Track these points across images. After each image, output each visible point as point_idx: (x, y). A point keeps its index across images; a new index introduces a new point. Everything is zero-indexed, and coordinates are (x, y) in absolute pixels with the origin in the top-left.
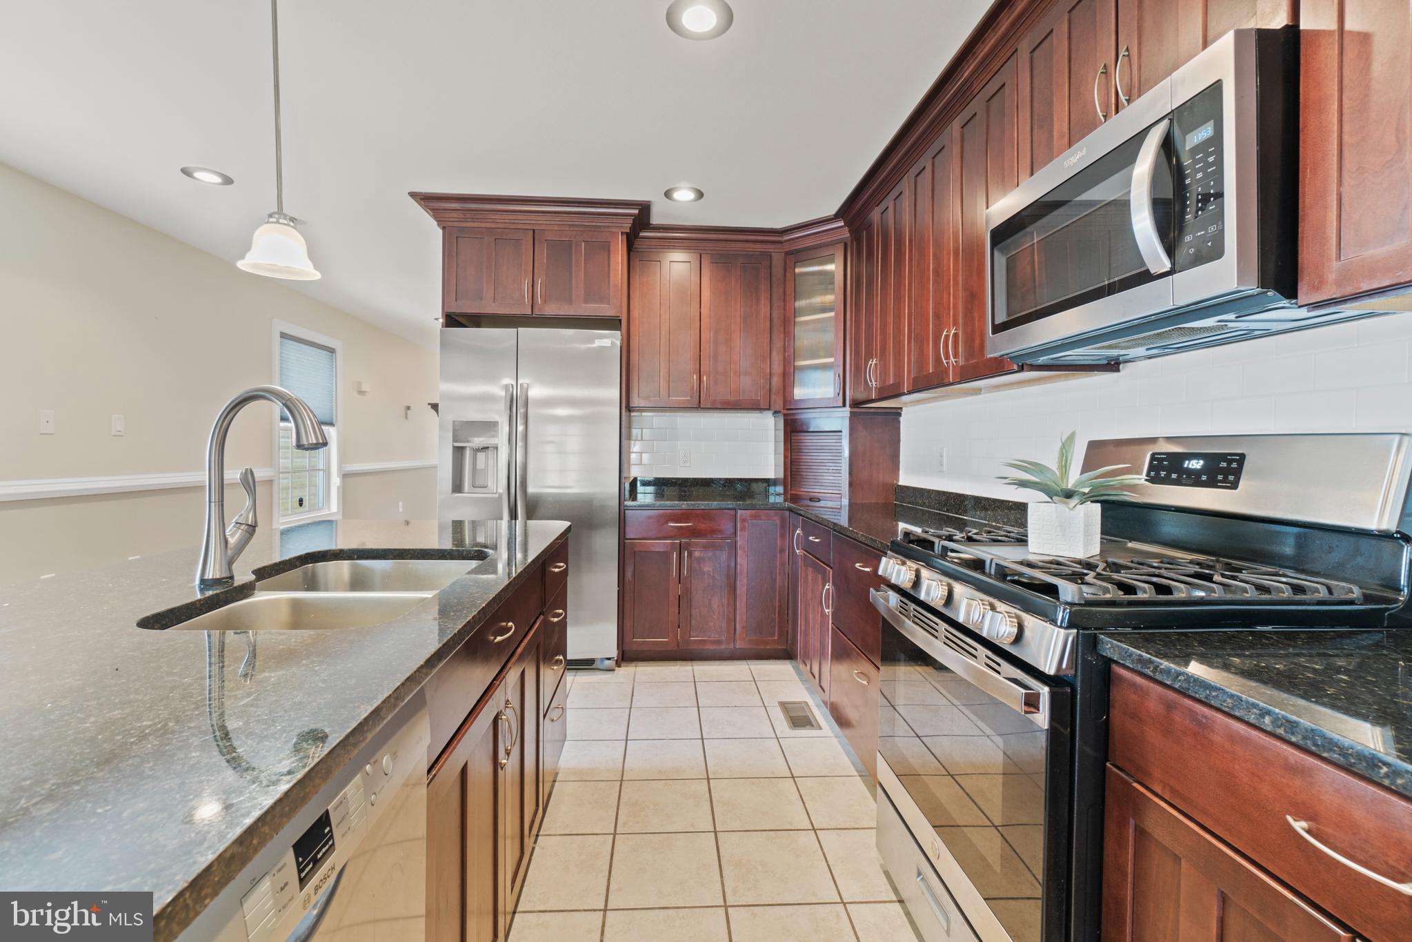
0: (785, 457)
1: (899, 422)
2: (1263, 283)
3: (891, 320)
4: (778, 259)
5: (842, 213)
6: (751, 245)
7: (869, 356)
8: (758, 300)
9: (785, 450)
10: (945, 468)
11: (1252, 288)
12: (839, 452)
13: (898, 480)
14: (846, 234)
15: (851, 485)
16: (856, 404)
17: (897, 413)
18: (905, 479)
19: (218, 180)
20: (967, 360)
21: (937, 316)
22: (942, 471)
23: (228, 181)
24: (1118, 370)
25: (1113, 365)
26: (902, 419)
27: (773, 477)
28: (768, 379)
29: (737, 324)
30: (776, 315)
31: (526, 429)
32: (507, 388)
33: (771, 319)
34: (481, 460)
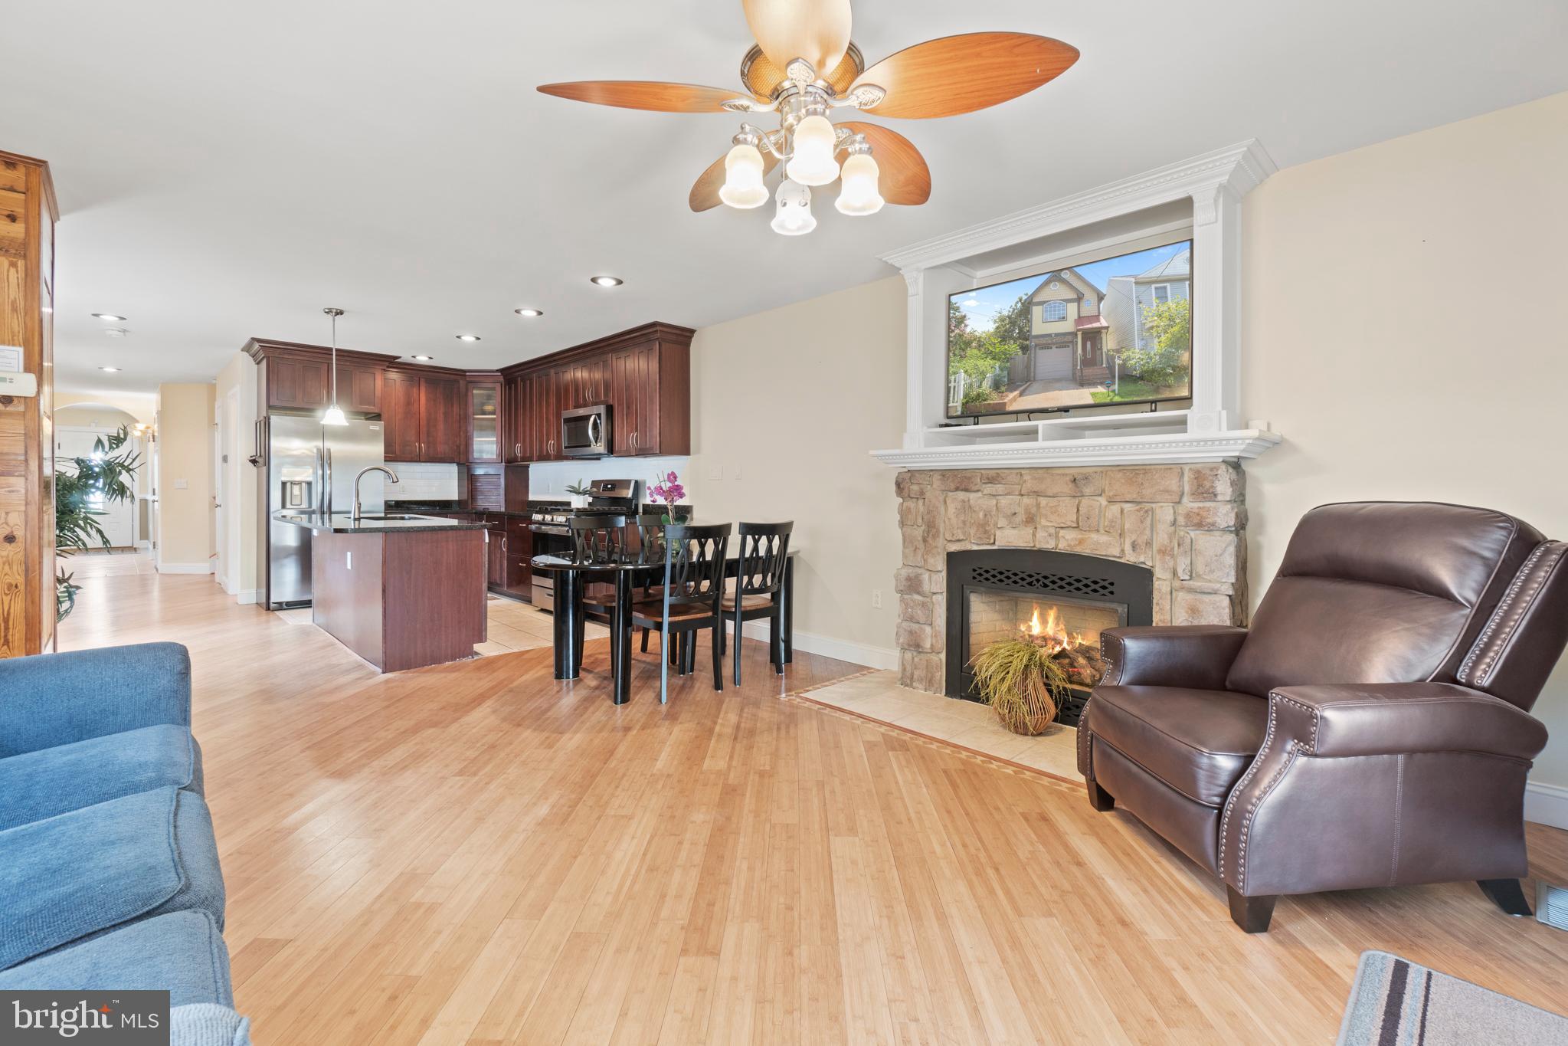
0: (468, 488)
1: (528, 471)
2: (608, 452)
3: (527, 427)
4: (462, 383)
5: (502, 371)
6: (448, 375)
7: (516, 442)
8: (452, 406)
9: (468, 484)
11: (606, 452)
12: (499, 485)
13: (529, 497)
14: (502, 379)
15: (506, 501)
16: (508, 462)
17: (528, 468)
18: (531, 498)
20: (557, 452)
21: (546, 434)
25: (599, 459)
27: (457, 499)
28: (458, 447)
29: (441, 417)
30: (462, 413)
31: (331, 473)
32: (319, 450)
33: (460, 415)
34: (296, 490)
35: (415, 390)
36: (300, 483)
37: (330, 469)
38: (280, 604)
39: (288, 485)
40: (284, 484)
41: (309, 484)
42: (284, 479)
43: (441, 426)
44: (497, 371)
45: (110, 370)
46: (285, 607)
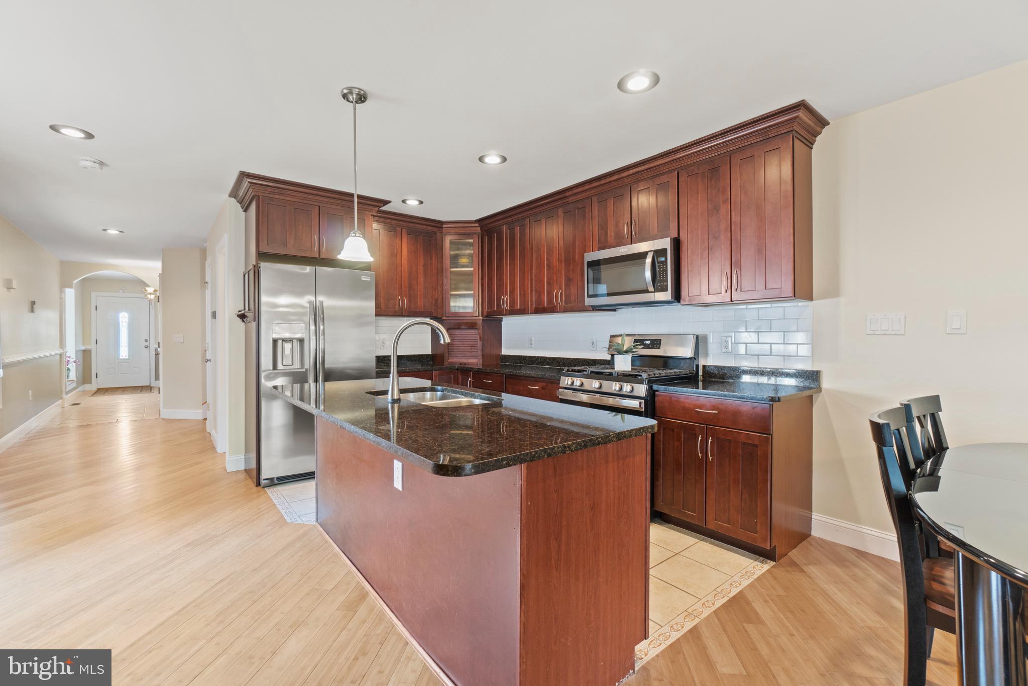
1: (502, 325)
3: (518, 280)
4: (439, 235)
5: (479, 221)
6: (427, 227)
7: (500, 293)
8: (431, 257)
10: (533, 346)
13: (501, 353)
14: (479, 230)
15: (482, 355)
16: (486, 315)
17: (501, 320)
18: (505, 352)
19: (82, 135)
20: (566, 303)
21: (549, 283)
22: (532, 348)
23: (90, 136)
24: (616, 311)
26: (503, 323)
28: (436, 301)
29: (421, 269)
30: (439, 266)
31: (324, 328)
32: (310, 302)
33: (438, 268)
34: (288, 346)
35: (397, 241)
36: (290, 340)
37: (324, 324)
38: (272, 479)
39: (280, 342)
40: (275, 341)
41: (301, 341)
42: (275, 336)
43: (421, 279)
44: (476, 221)
45: (113, 232)
46: (276, 482)
